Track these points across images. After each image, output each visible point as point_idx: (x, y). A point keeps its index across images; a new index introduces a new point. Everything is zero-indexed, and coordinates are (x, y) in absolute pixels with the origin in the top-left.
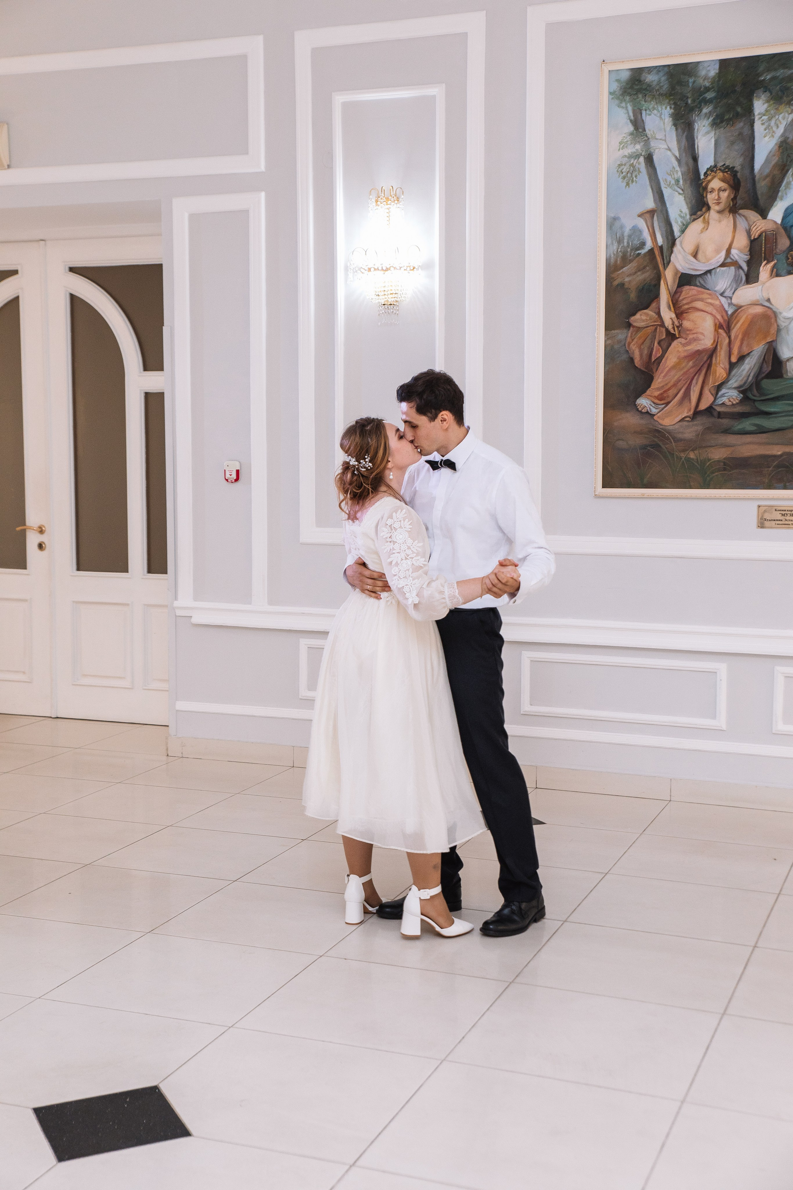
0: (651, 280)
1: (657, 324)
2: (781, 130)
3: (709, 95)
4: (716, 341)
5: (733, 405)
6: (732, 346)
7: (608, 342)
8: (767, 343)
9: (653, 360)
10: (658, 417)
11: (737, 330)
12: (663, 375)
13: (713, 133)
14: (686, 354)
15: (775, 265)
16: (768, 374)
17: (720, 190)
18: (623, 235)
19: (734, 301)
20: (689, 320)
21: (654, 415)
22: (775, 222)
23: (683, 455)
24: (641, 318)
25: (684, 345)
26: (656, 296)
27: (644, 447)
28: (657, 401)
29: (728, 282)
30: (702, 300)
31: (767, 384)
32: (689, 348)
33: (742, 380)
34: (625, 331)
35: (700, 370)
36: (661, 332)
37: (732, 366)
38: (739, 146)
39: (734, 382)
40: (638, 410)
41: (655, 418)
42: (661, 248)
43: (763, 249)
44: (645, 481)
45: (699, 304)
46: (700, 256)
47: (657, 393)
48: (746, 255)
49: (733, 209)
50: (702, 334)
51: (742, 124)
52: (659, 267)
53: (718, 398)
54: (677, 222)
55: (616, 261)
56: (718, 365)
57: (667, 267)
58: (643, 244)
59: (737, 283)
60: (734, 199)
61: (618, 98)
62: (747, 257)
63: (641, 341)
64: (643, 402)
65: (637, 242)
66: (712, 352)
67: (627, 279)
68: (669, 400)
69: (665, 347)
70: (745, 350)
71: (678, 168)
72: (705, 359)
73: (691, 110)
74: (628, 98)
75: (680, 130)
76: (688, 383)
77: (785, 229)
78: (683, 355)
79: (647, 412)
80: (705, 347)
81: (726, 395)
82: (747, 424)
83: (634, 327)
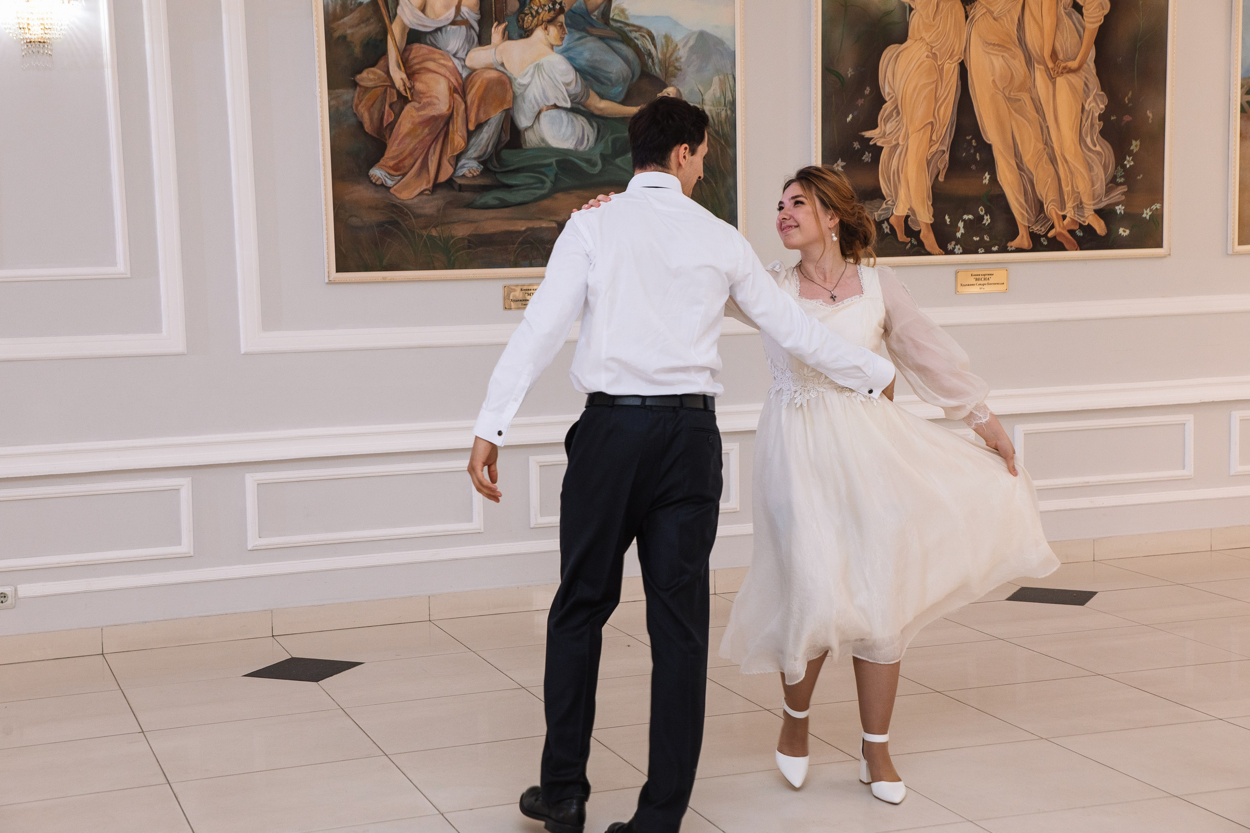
0: (377, 34)
1: (386, 84)
4: (452, 106)
5: (474, 177)
6: (468, 112)
7: (332, 103)
8: (504, 110)
9: (385, 125)
10: (395, 190)
11: (472, 95)
12: (397, 142)
14: (420, 120)
15: (506, 27)
19: (468, 63)
20: (422, 82)
21: (390, 188)
23: (424, 233)
24: (368, 77)
25: (418, 110)
26: (383, 53)
27: (380, 225)
28: (392, 172)
29: (459, 43)
30: (434, 60)
31: (506, 154)
32: (422, 113)
33: (481, 150)
34: (351, 91)
35: (436, 139)
36: (392, 94)
37: (470, 134)
39: (473, 152)
40: (371, 181)
41: (392, 191)
43: (494, 9)
44: (385, 263)
45: (431, 65)
46: (428, 10)
47: (391, 163)
48: (476, 14)
50: (437, 98)
52: (384, 20)
53: (458, 169)
55: (335, 9)
56: (456, 133)
57: (393, 21)
59: (470, 44)
62: (478, 17)
63: (370, 103)
64: (377, 173)
66: (449, 119)
67: (349, 31)
68: (405, 171)
69: (397, 111)
70: (483, 118)
72: (442, 125)
76: (425, 152)
78: (417, 120)
79: (382, 185)
80: (441, 112)
81: (466, 166)
82: (489, 198)
83: (361, 86)
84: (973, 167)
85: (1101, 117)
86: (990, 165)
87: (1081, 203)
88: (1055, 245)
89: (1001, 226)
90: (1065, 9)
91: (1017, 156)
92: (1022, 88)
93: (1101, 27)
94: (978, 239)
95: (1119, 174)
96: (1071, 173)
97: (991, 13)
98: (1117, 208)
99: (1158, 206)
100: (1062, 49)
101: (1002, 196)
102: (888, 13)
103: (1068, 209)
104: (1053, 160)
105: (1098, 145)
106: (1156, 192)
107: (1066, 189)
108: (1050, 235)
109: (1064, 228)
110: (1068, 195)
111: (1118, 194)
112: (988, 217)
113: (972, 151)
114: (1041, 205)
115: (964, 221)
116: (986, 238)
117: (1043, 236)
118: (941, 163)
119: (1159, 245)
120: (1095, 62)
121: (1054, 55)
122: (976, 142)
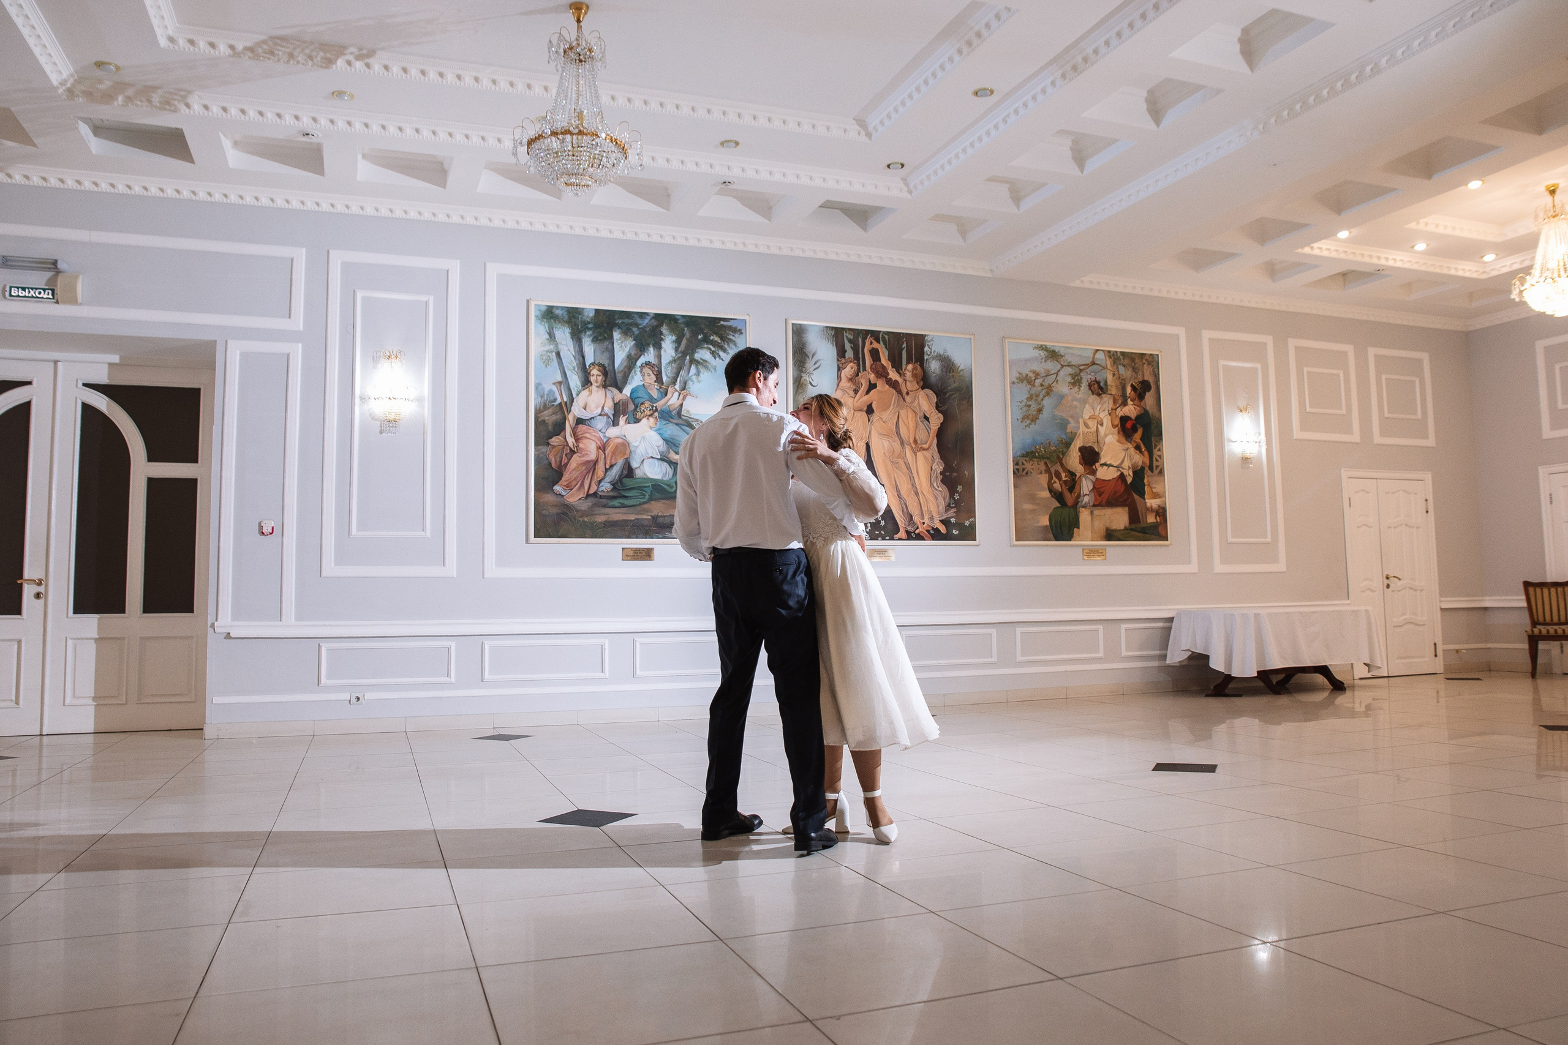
1: (564, 444)
2: (627, 349)
3: (590, 326)
4: (598, 456)
5: (608, 491)
6: (606, 459)
8: (625, 459)
9: (563, 465)
11: (608, 451)
12: (568, 473)
13: (592, 346)
14: (581, 462)
15: (627, 418)
17: (597, 375)
18: (544, 393)
19: (607, 435)
20: (583, 444)
21: (564, 496)
22: (627, 396)
23: (581, 519)
24: (555, 441)
25: (580, 457)
27: (558, 514)
28: (565, 488)
29: (603, 425)
30: (589, 433)
31: (625, 480)
32: (582, 459)
33: (612, 478)
34: (546, 447)
35: (589, 472)
36: (567, 449)
37: (607, 470)
38: (607, 354)
39: (608, 479)
40: (554, 493)
41: (565, 498)
42: (566, 403)
44: (559, 534)
45: (588, 435)
46: (587, 409)
47: (565, 483)
49: (605, 386)
50: (590, 452)
51: (608, 343)
53: (600, 488)
55: (540, 408)
56: (599, 469)
57: (569, 414)
58: (555, 400)
59: (608, 426)
60: (605, 381)
61: (540, 319)
62: (613, 412)
63: (556, 454)
64: (557, 488)
65: (552, 398)
66: (596, 462)
67: (547, 418)
68: (573, 487)
69: (569, 457)
70: (613, 462)
71: (574, 361)
72: (592, 465)
73: (581, 332)
74: (545, 320)
75: (575, 341)
76: (583, 478)
77: (632, 400)
78: (579, 463)
79: (560, 494)
80: (592, 459)
81: (604, 486)
82: (616, 502)
83: (551, 445)
85: (941, 473)
87: (932, 516)
88: (919, 537)
89: (890, 526)
90: (920, 419)
91: (897, 490)
92: (899, 457)
93: (939, 428)
94: (879, 533)
95: (952, 503)
96: (927, 501)
97: (882, 419)
99: (973, 519)
100: (920, 438)
103: (925, 519)
104: (917, 494)
105: (940, 487)
106: (971, 512)
107: (924, 509)
108: (916, 532)
110: (925, 512)
111: (951, 513)
114: (911, 516)
116: (883, 532)
117: (912, 532)
119: (975, 540)
120: (937, 445)
121: (915, 441)
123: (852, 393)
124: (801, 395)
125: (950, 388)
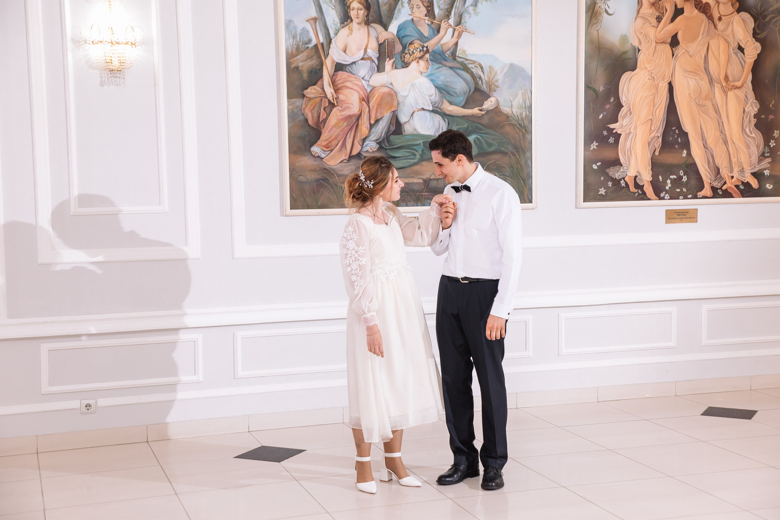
0: (317, 66)
1: (322, 96)
4: (361, 109)
5: (373, 152)
6: (371, 113)
7: (289, 107)
8: (392, 111)
9: (321, 120)
10: (326, 160)
11: (373, 102)
12: (328, 131)
14: (342, 117)
15: (394, 61)
16: (393, 132)
17: (358, 9)
18: (296, 33)
19: (371, 83)
20: (343, 95)
21: (323, 158)
22: (393, 34)
24: (311, 92)
25: (341, 111)
27: (317, 180)
28: (324, 149)
29: (366, 71)
30: (350, 81)
31: (393, 138)
32: (343, 113)
33: (378, 136)
34: (301, 100)
35: (351, 129)
36: (325, 102)
37: (371, 126)
39: (373, 137)
40: (312, 155)
41: (324, 160)
42: (322, 44)
43: (387, 50)
44: (319, 204)
45: (348, 84)
46: (348, 51)
47: (324, 144)
48: (377, 54)
49: (367, 23)
50: (352, 104)
52: (321, 57)
53: (364, 147)
54: (332, 28)
55: (292, 51)
56: (363, 125)
57: (327, 58)
58: (310, 41)
59: (372, 71)
60: (367, 16)
62: (377, 55)
63: (312, 107)
64: (315, 149)
65: (306, 39)
66: (359, 117)
67: (300, 64)
68: (332, 148)
69: (328, 112)
70: (379, 116)
72: (354, 121)
76: (344, 137)
77: (399, 38)
78: (340, 117)
79: (319, 156)
80: (354, 113)
81: (369, 145)
83: (307, 97)
84: (677, 146)
85: (755, 116)
86: (686, 145)
87: (743, 169)
88: (727, 194)
89: (693, 182)
90: (734, 50)
91: (703, 139)
92: (707, 98)
93: (755, 61)
94: (679, 190)
95: (766, 151)
96: (737, 150)
97: (688, 52)
98: (765, 172)
100: (732, 74)
101: (694, 165)
102: (625, 53)
103: (734, 172)
104: (726, 142)
105: (753, 133)
107: (734, 160)
108: (723, 188)
109: (732, 184)
110: (735, 163)
111: (766, 163)
112: (686, 177)
113: (676, 137)
114: (718, 169)
115: (671, 179)
116: (684, 190)
117: (719, 189)
118: (657, 144)
120: (752, 82)
121: (726, 78)
122: (678, 131)
123: (654, 21)
124: (595, 26)
125: (771, 9)
